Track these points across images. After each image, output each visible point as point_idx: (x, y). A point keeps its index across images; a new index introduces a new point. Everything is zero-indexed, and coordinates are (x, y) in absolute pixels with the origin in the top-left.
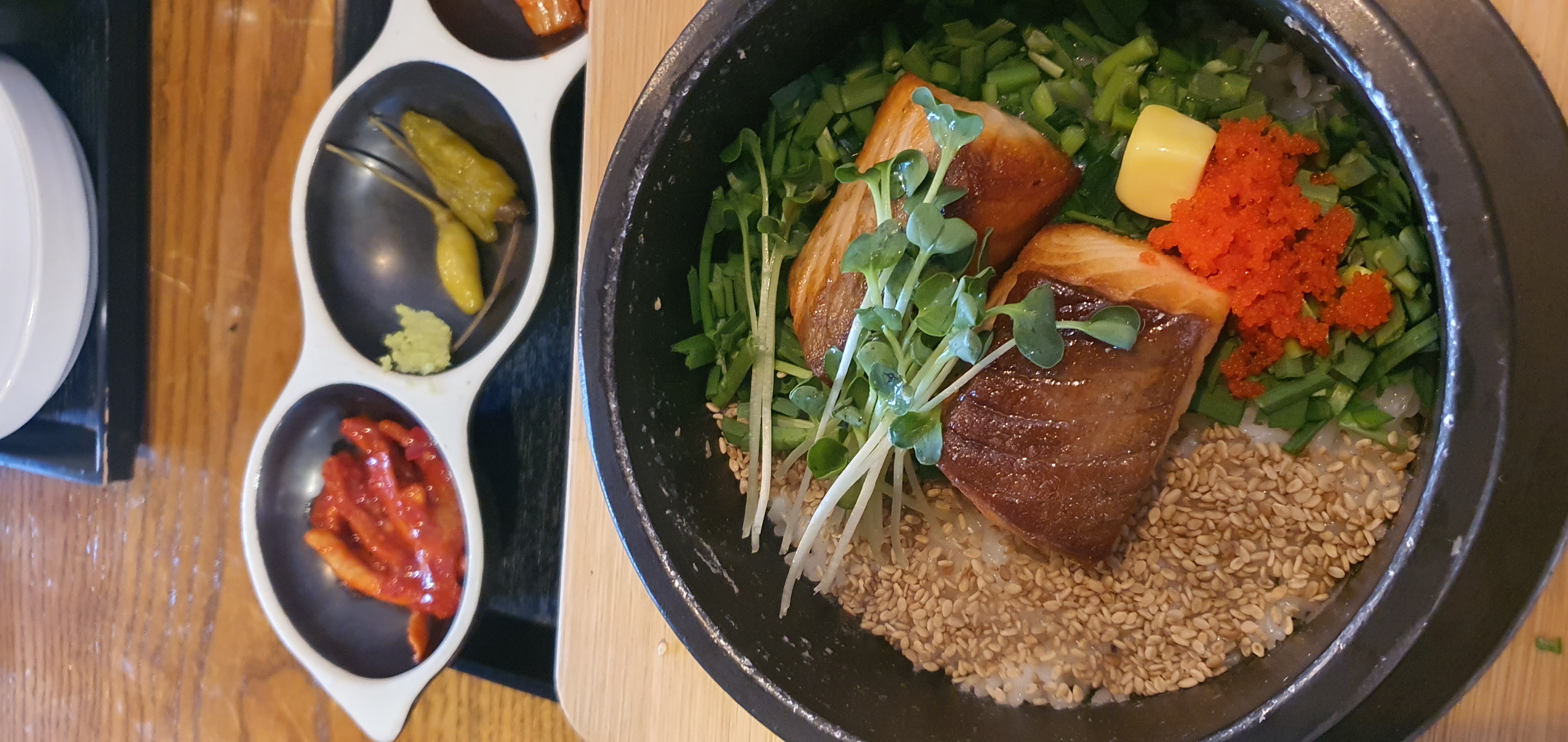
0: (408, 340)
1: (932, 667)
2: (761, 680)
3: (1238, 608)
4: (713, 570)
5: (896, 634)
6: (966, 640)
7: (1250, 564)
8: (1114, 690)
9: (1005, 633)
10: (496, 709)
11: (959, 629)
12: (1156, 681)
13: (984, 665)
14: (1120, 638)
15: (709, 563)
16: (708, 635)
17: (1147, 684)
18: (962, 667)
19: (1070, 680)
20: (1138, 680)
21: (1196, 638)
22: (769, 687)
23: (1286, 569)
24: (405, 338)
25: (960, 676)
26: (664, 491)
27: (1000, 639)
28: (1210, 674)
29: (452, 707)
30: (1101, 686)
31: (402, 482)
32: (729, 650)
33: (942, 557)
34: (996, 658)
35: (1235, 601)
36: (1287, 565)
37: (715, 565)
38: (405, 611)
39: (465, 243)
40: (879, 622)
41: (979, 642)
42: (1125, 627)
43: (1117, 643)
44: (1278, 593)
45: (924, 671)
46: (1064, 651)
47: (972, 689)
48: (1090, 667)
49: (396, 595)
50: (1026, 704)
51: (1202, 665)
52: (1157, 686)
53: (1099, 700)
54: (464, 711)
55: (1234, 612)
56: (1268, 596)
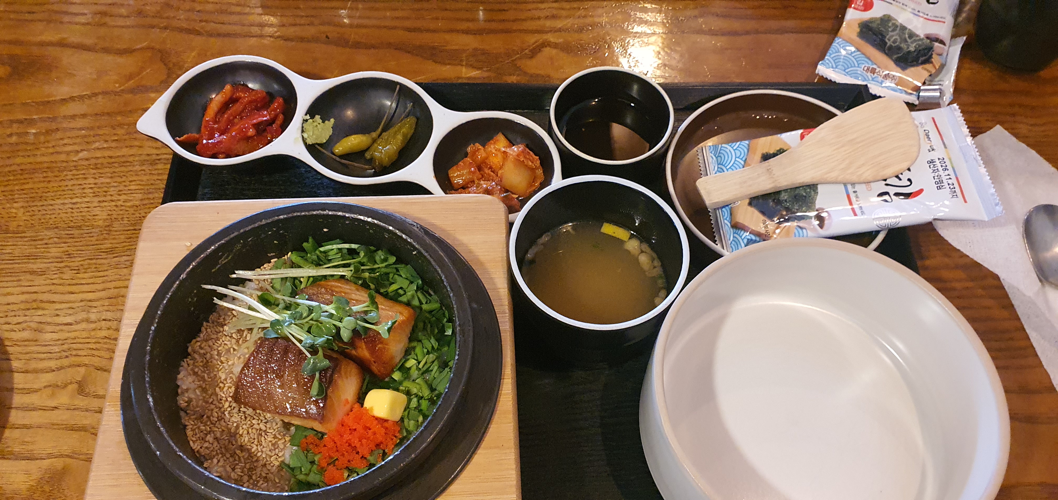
0: (318, 125)
1: (190, 350)
2: (177, 283)
3: (222, 457)
4: (221, 260)
5: (202, 335)
6: (202, 362)
7: (239, 457)
8: (187, 418)
9: (206, 375)
10: (156, 172)
11: (205, 358)
12: (191, 433)
13: (192, 370)
14: (208, 417)
15: (222, 259)
16: (193, 261)
17: (190, 430)
18: (191, 362)
19: (189, 401)
20: (191, 426)
21: (210, 443)
22: (175, 286)
23: (238, 471)
24: (319, 124)
25: (187, 361)
26: (250, 239)
27: (203, 374)
28: (196, 450)
29: (155, 151)
30: (187, 414)
31: (256, 126)
32: (188, 270)
33: (234, 350)
34: (195, 374)
35: (225, 456)
36: (239, 470)
37: (223, 261)
38: (199, 131)
39: (363, 146)
40: (206, 329)
41: (201, 366)
42: (211, 417)
43: (205, 416)
44: (229, 469)
45: (188, 348)
46: (201, 398)
47: (182, 366)
48: (195, 408)
49: (205, 127)
50: (178, 386)
51: (199, 447)
52: (189, 433)
53: (182, 414)
54: (154, 157)
55: (220, 456)
56: (228, 466)
